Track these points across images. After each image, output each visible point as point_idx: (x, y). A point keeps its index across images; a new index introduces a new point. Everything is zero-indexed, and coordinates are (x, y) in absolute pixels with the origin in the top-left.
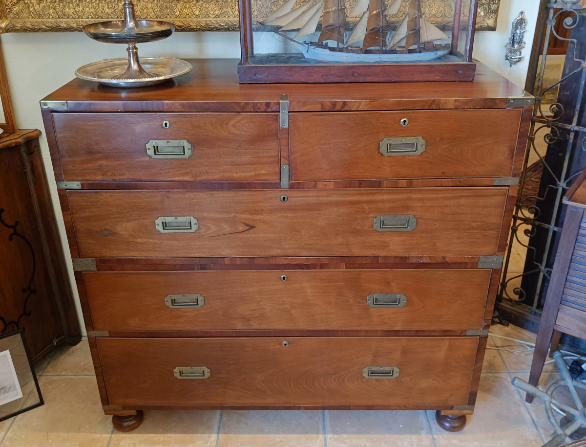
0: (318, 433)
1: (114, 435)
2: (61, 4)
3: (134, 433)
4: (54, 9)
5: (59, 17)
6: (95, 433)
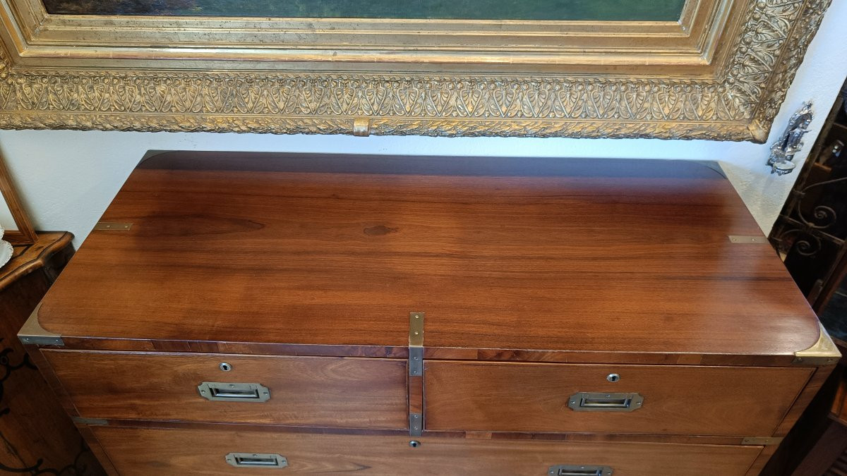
2: (65, 86)
5: (64, 108)
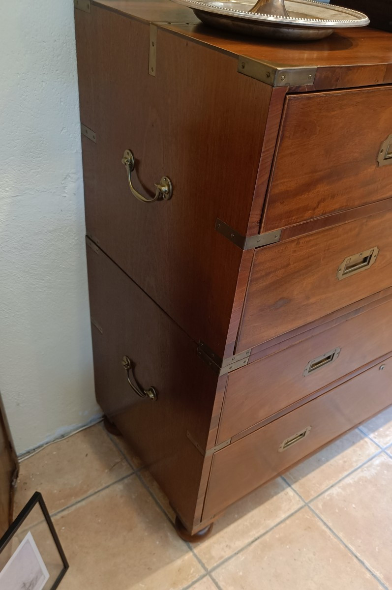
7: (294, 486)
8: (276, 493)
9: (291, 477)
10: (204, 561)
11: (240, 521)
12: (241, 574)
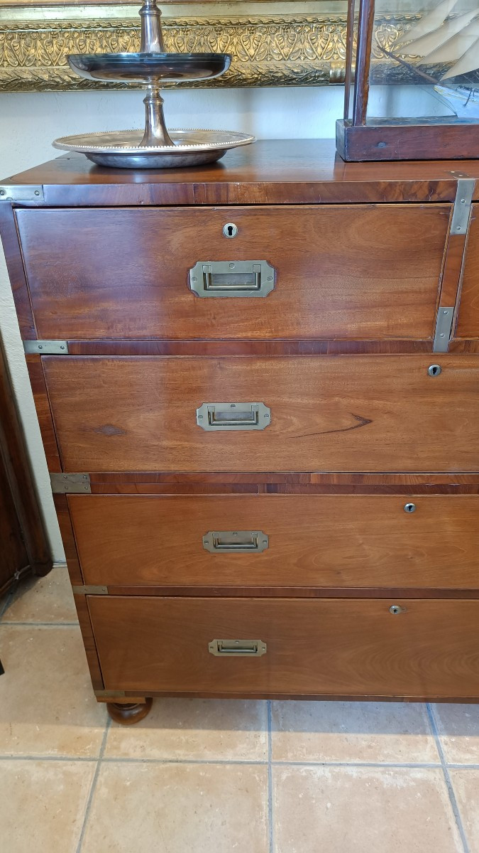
0: (424, 733)
1: (110, 730)
2: (23, 42)
3: (141, 727)
4: (11, 50)
6: (82, 725)
7: (273, 733)
8: (246, 729)
9: (281, 722)
10: (108, 746)
11: (179, 732)
12: (128, 784)
